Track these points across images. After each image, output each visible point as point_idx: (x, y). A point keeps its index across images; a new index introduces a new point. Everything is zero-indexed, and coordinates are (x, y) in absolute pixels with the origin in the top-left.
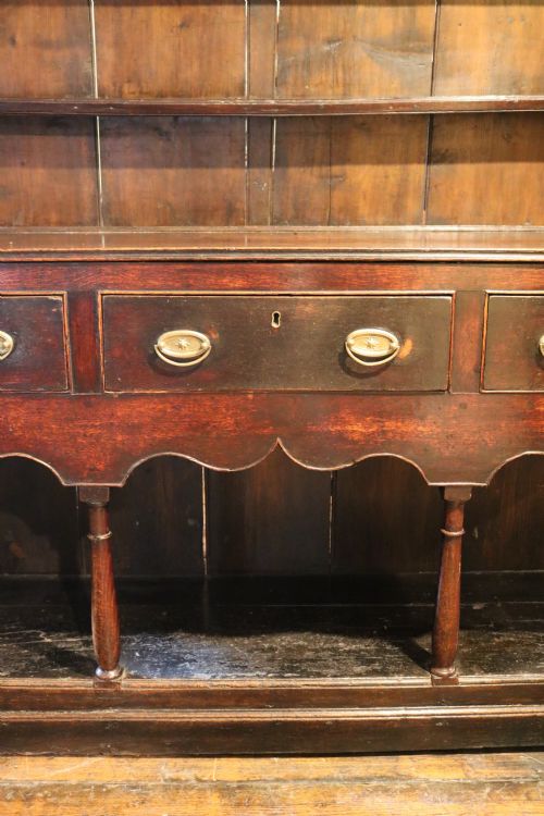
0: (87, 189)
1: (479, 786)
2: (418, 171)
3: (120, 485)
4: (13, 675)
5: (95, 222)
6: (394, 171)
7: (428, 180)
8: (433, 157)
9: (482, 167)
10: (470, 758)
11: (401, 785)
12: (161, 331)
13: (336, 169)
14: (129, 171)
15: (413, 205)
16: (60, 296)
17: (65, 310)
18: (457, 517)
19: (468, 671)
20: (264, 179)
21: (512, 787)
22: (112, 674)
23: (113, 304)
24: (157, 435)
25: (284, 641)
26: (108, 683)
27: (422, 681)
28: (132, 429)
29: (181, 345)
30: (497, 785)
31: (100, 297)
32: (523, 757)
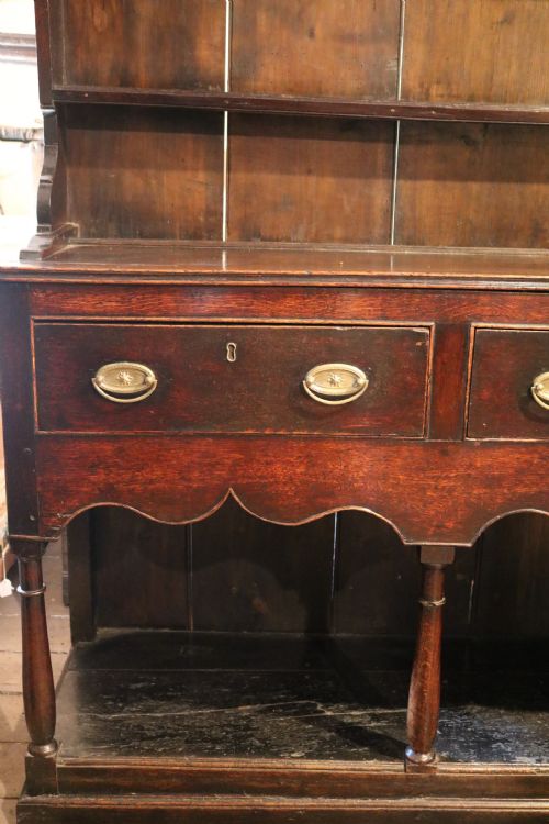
3: (469, 545)
4: (309, 756)
12: (539, 373)
14: (429, 184)
16: (426, 327)
17: (431, 343)
22: (425, 758)
23: (488, 338)
24: (521, 490)
26: (422, 767)
28: (493, 482)
31: (472, 329)
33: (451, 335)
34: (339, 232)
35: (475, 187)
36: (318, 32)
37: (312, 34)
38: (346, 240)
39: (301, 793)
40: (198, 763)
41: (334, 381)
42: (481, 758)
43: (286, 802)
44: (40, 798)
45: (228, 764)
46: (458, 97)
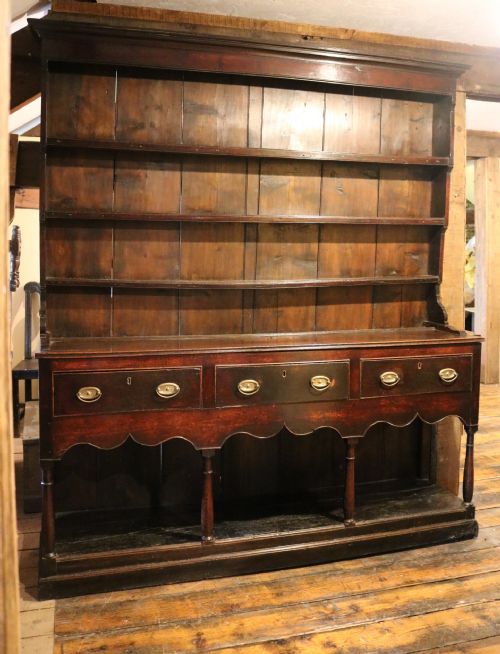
0: (174, 320)
1: (371, 568)
2: (312, 309)
3: (220, 448)
4: (164, 544)
6: (303, 309)
7: (316, 312)
8: (317, 303)
9: (338, 306)
10: (363, 560)
11: (339, 572)
12: (240, 381)
13: (280, 309)
14: (193, 311)
15: (311, 323)
17: (201, 374)
18: (352, 452)
19: (358, 520)
20: (249, 313)
21: (385, 567)
22: (209, 538)
23: (220, 370)
24: (237, 425)
25: (275, 519)
26: (209, 542)
27: (341, 526)
28: (226, 423)
29: (247, 386)
30: (378, 567)
31: (216, 368)
32: (384, 556)
33: (209, 370)
34: (158, 332)
35: (210, 311)
36: (149, 254)
37: (145, 256)
38: (161, 334)
39: (160, 560)
40: (117, 553)
41: (167, 390)
42: (231, 536)
43: (154, 565)
44: (49, 578)
45: (130, 551)
46: (202, 278)
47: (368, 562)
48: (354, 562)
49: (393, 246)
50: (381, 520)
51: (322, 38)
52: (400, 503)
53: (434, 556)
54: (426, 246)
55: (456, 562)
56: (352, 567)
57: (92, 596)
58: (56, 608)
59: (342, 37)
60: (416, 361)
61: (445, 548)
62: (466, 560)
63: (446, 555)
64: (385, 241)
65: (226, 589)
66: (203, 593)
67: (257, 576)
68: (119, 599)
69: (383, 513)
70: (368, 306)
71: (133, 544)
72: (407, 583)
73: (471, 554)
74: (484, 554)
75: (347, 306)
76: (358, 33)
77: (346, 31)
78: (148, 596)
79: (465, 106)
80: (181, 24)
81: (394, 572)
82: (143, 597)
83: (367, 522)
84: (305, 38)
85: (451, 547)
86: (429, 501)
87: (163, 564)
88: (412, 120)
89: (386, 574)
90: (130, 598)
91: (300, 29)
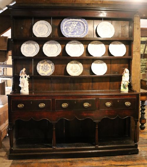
0: (50, 86)
1: (102, 160)
2: (91, 84)
3: (57, 122)
4: (42, 148)
5: (51, 90)
6: (88, 84)
7: (92, 84)
8: (93, 82)
9: (99, 83)
10: (100, 157)
11: (91, 160)
13: (81, 83)
14: (55, 84)
15: (90, 88)
16: (51, 100)
19: (99, 146)
21: (106, 160)
22: (55, 147)
23: (57, 101)
24: (62, 116)
25: (76, 144)
26: (54, 148)
27: (94, 147)
28: (59, 115)
29: (64, 105)
30: (104, 160)
31: (55, 100)
32: (107, 157)
34: (46, 90)
40: (29, 149)
41: (42, 105)
42: (61, 147)
43: (39, 153)
44: (11, 154)
45: (33, 149)
47: (102, 158)
48: (98, 158)
49: (116, 65)
50: (107, 146)
51: (93, 4)
52: (115, 142)
53: (122, 158)
54: (127, 65)
55: (128, 160)
56: (96, 159)
57: (22, 160)
58: (12, 162)
59: (99, 3)
60: (117, 99)
61: (127, 156)
62: (132, 160)
63: (126, 158)
64: (114, 64)
65: (57, 162)
66: (51, 162)
67: (68, 159)
68: (29, 161)
69: (108, 144)
70: (108, 83)
71: (34, 147)
72: (110, 165)
73: (134, 158)
74: (138, 159)
75: (102, 83)
76: (104, 2)
77: (101, 1)
78: (37, 161)
79: (140, 21)
80: (51, 3)
81: (107, 162)
82: (35, 161)
83: (102, 147)
84: (88, 4)
85: (129, 156)
86: (124, 142)
87: (42, 153)
88: (122, 27)
89: (105, 162)
90: (32, 161)
91: (86, 2)
